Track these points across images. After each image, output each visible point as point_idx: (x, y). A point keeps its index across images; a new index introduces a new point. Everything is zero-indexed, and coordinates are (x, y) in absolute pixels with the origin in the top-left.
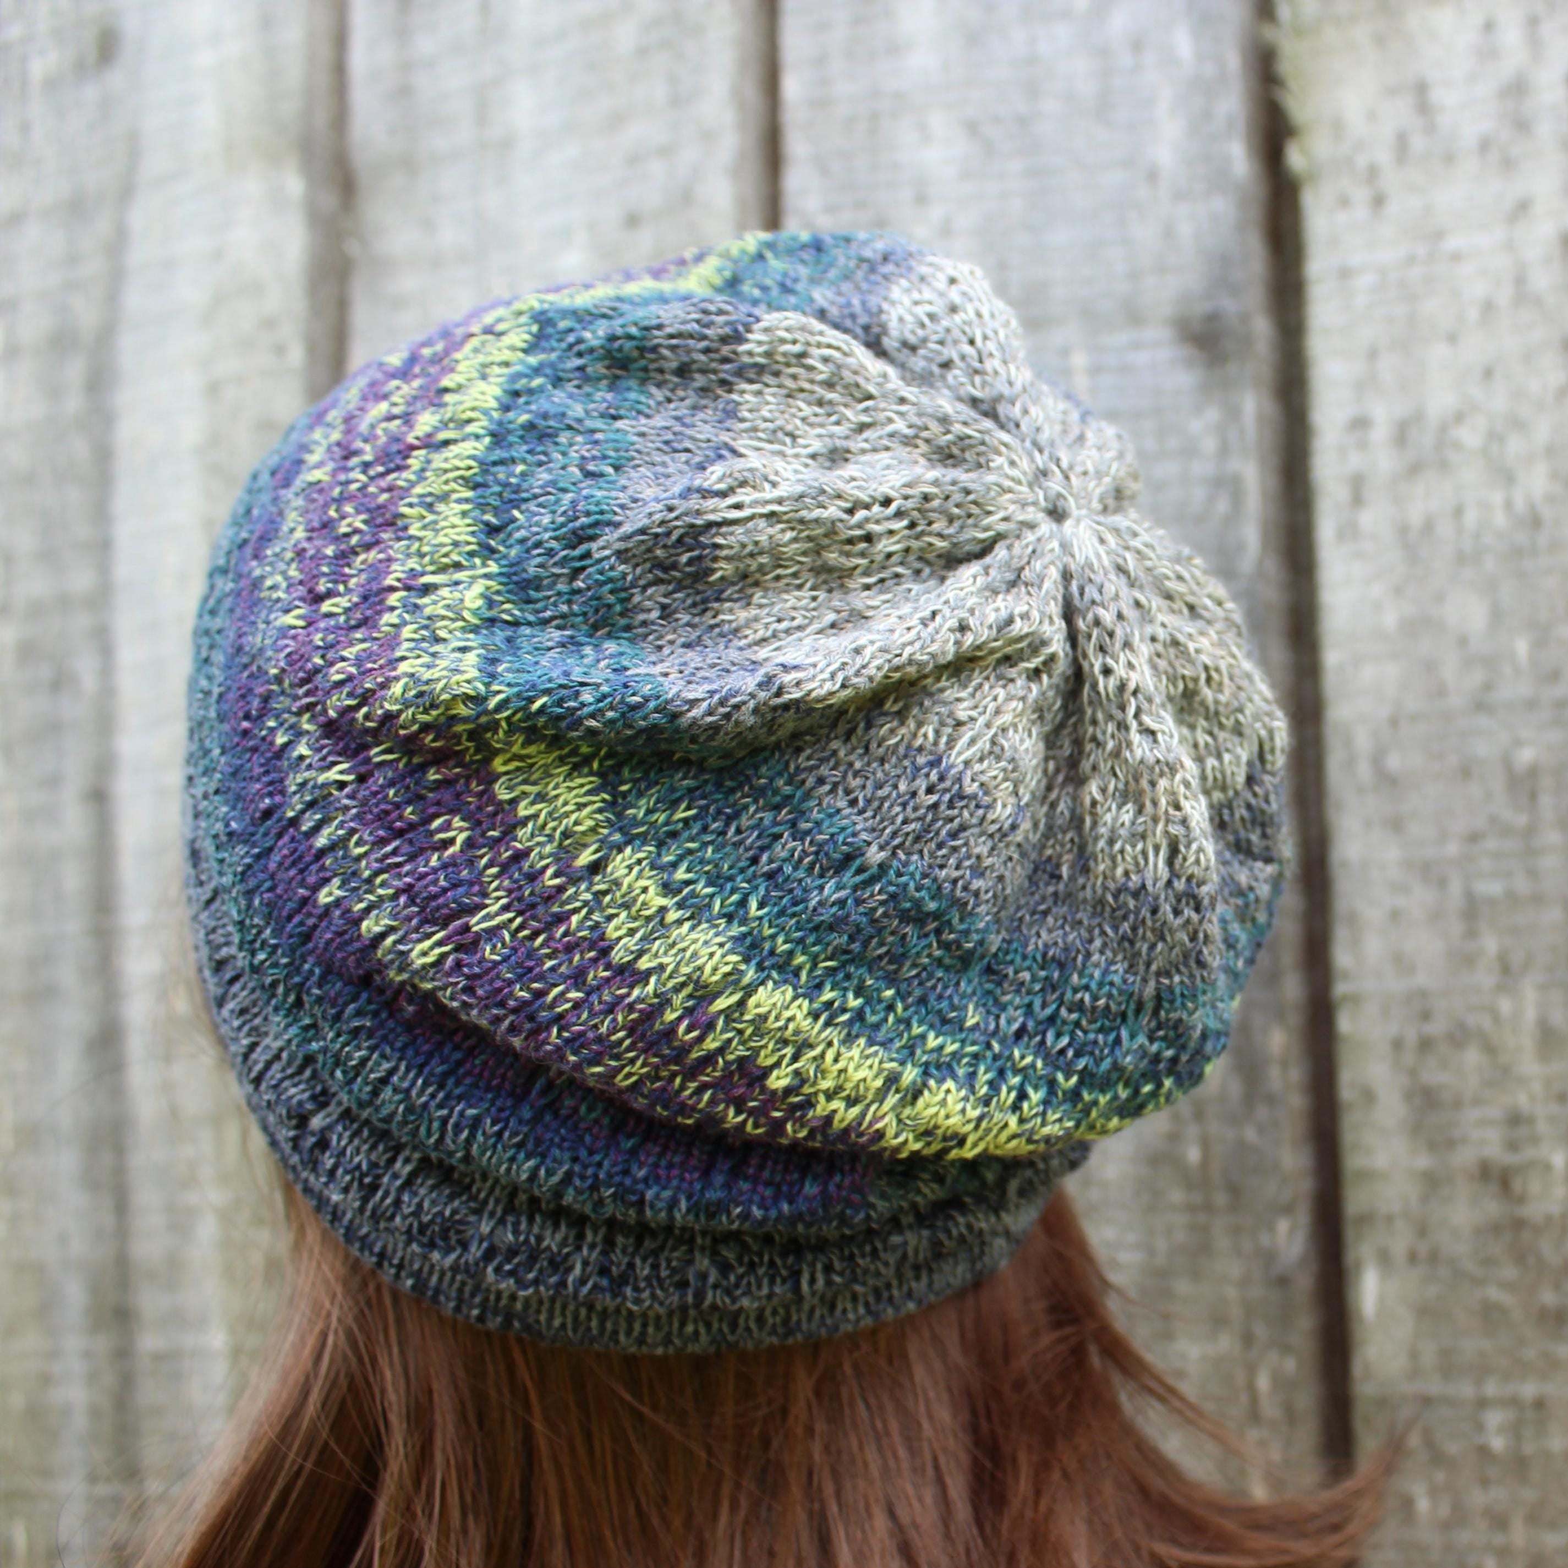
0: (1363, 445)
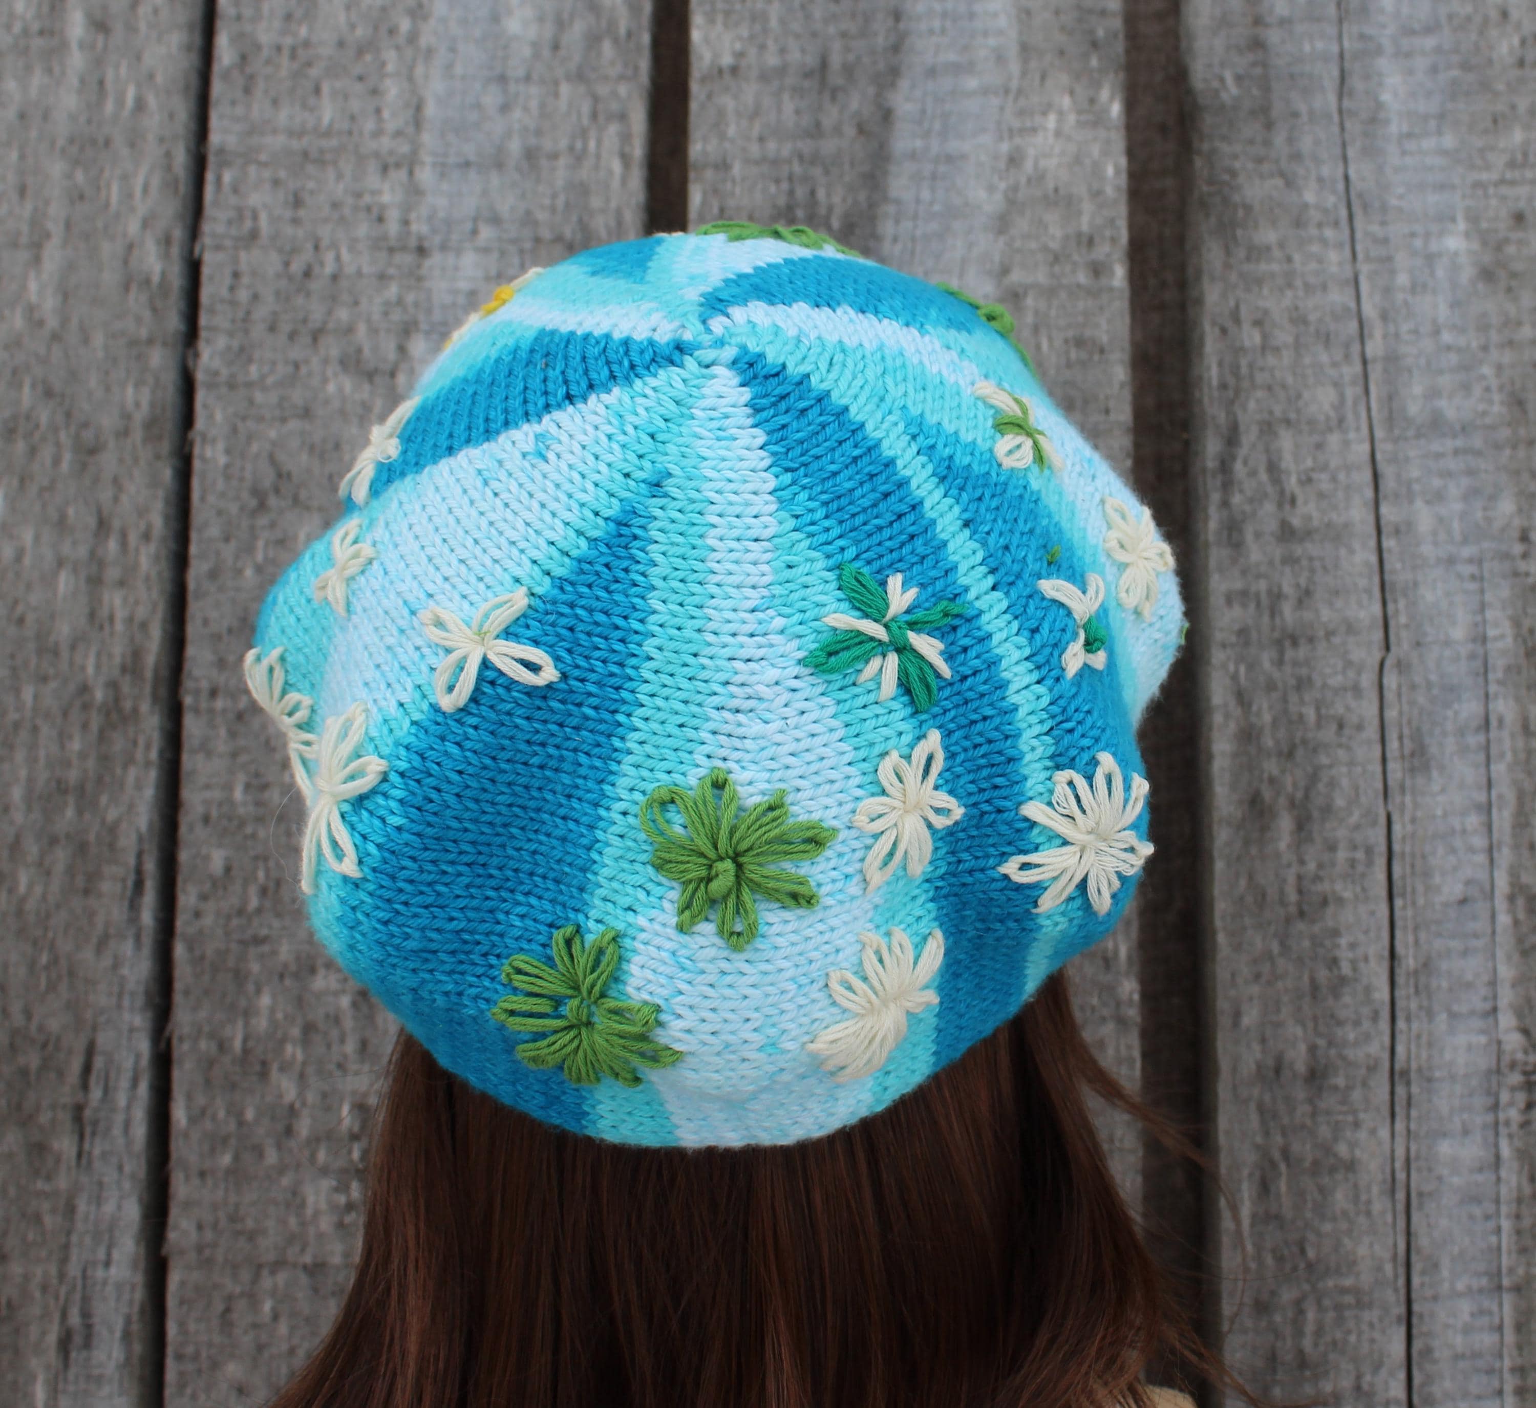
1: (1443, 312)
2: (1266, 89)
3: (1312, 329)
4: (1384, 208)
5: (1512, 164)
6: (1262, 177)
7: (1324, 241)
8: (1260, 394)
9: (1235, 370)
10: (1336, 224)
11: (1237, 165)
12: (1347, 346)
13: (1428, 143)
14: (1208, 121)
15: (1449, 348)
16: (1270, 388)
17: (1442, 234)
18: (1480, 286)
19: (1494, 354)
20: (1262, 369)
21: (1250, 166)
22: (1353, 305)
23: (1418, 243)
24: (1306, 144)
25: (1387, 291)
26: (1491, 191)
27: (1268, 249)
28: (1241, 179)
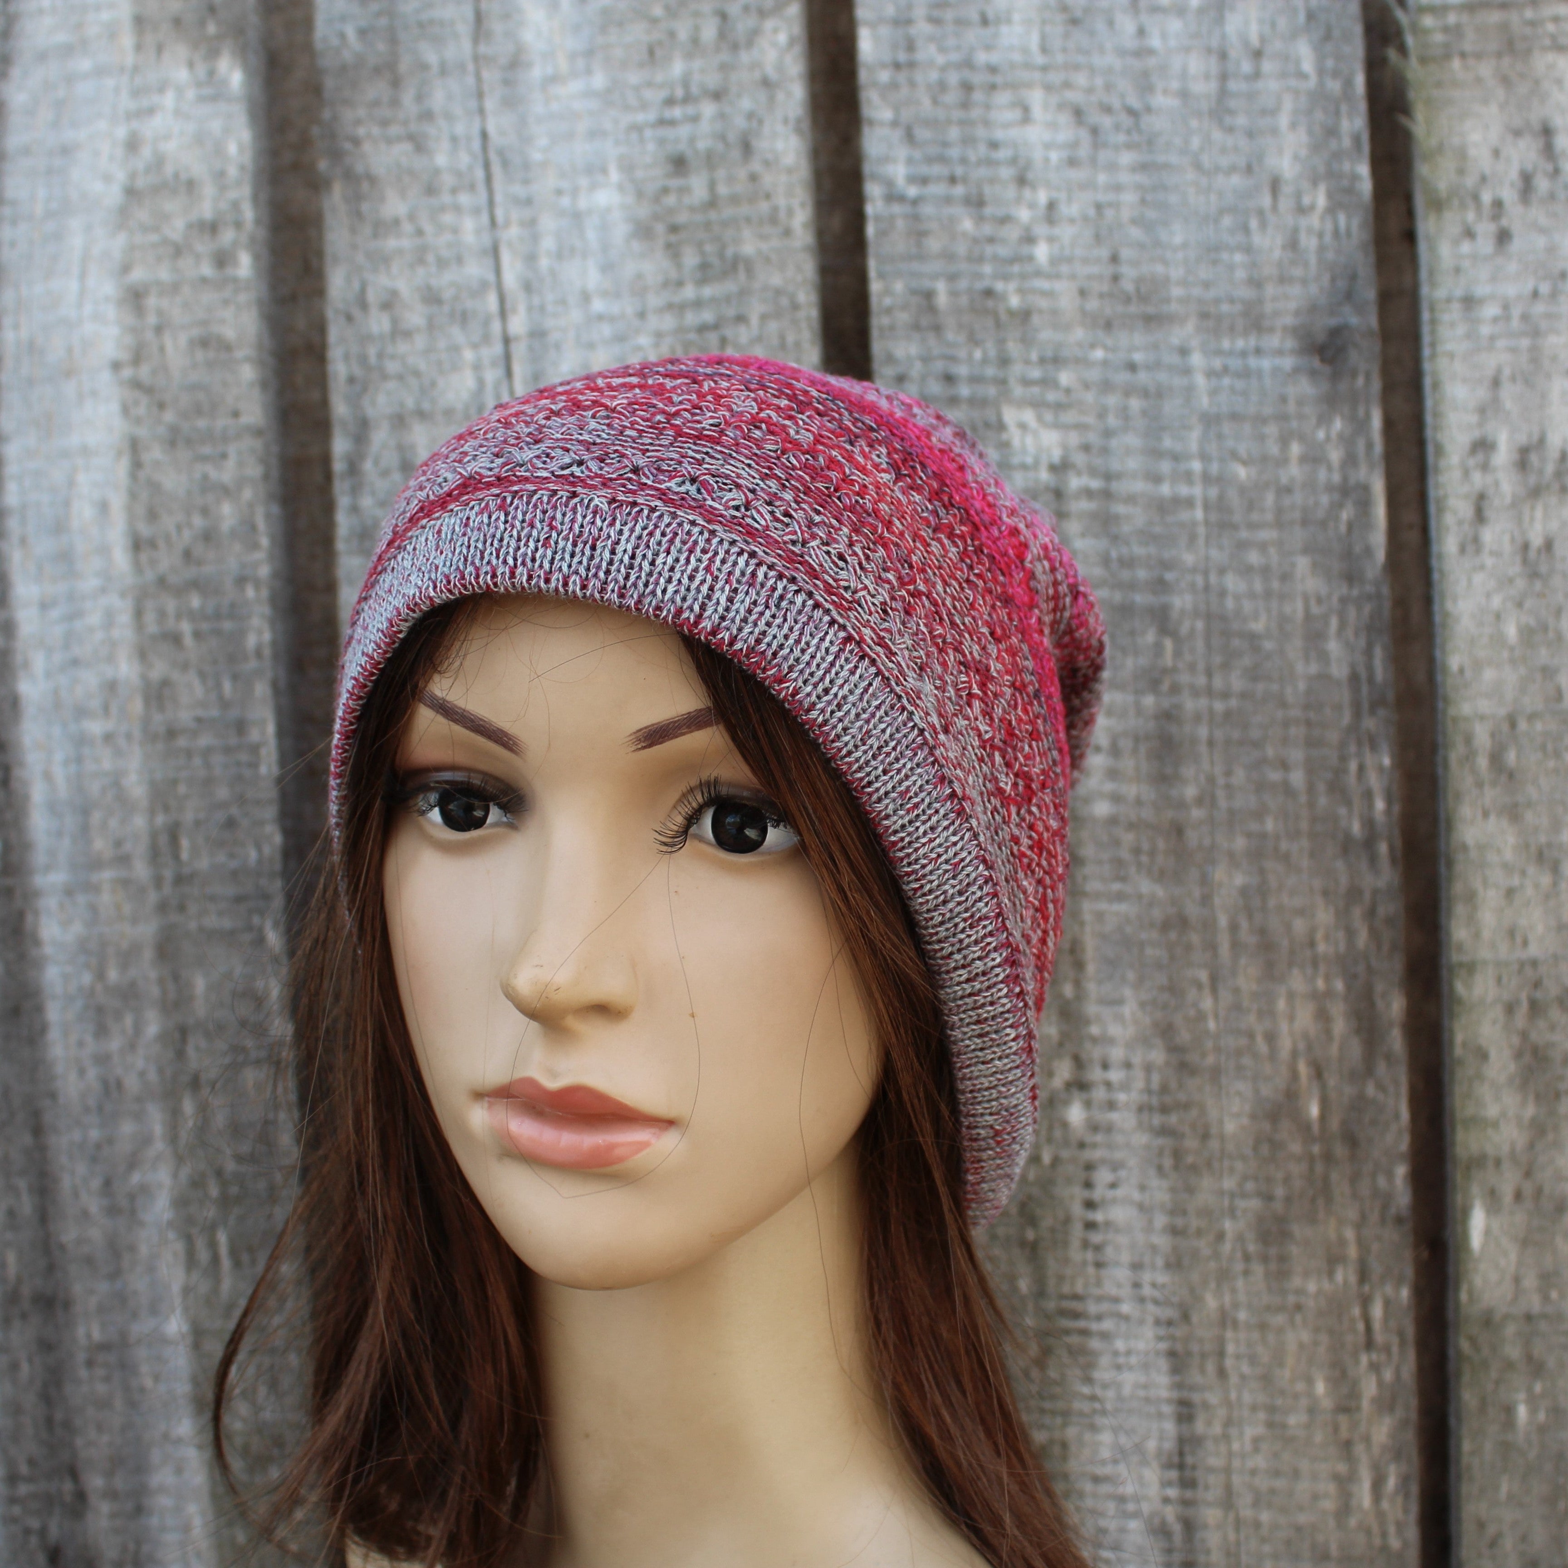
0: (1485, 467)
1: (593, 278)
2: (393, 41)
3: (446, 309)
4: (526, 166)
5: (670, 102)
6: (389, 141)
7: (457, 209)
8: (391, 385)
9: (363, 359)
10: (472, 187)
11: (361, 131)
12: (487, 322)
13: (575, 86)
14: (329, 83)
15: (600, 318)
16: (400, 378)
17: (593, 187)
18: (636, 246)
19: (653, 322)
20: (393, 357)
21: (376, 131)
22: (491, 277)
23: (565, 201)
24: (438, 99)
25: (531, 258)
26: (648, 133)
27: (397, 222)
28: (367, 147)
